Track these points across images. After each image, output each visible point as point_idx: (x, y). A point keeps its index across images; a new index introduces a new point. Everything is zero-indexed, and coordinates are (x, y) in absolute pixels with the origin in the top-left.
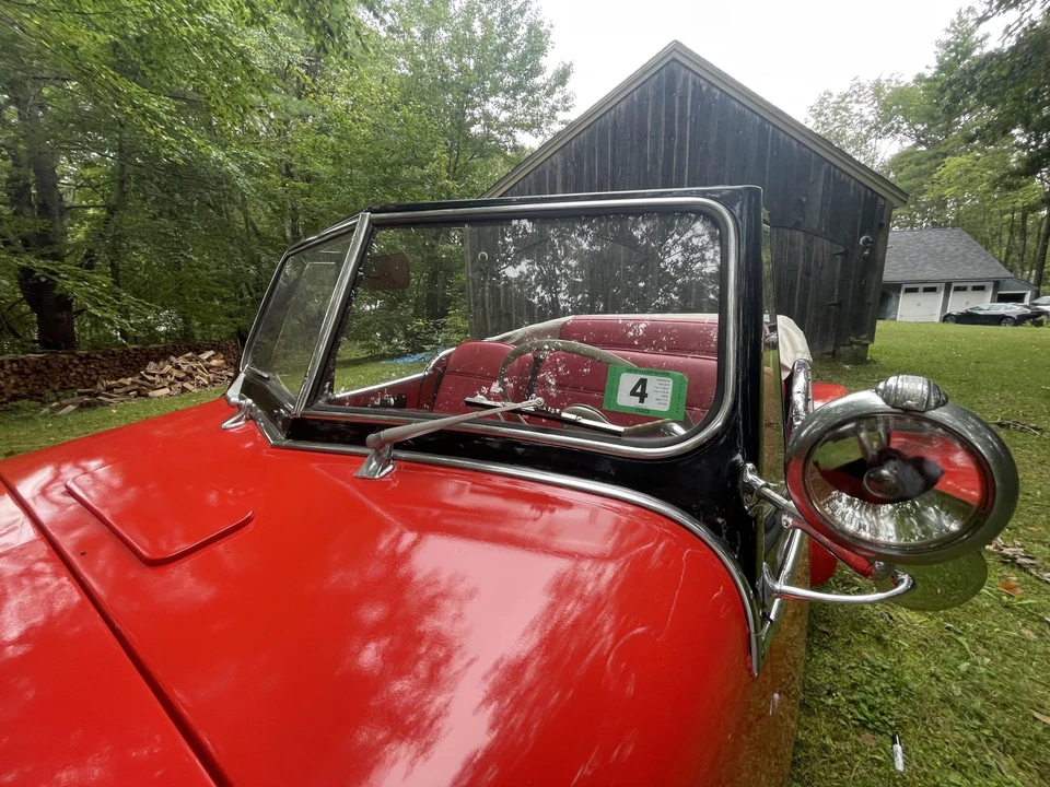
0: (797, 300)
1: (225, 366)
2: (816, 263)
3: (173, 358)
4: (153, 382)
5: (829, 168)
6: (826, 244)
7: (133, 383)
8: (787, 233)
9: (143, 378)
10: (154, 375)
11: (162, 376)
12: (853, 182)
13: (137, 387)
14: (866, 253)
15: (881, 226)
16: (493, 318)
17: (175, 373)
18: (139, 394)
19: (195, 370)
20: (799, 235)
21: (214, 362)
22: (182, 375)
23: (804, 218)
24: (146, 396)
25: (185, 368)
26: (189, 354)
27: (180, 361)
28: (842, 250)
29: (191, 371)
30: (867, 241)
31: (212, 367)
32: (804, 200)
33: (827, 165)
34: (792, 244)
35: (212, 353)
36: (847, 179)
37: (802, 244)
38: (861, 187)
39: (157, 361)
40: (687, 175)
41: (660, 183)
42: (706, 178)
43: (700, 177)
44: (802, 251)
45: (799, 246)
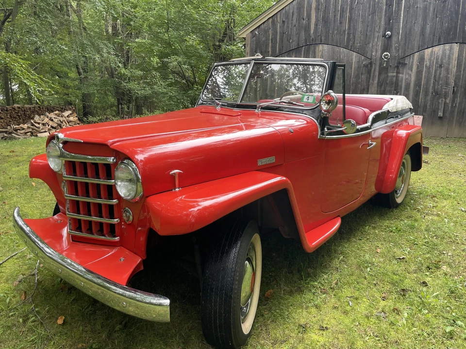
1: (79, 122)
3: (47, 114)
4: (39, 128)
7: (29, 128)
9: (33, 125)
10: (39, 123)
11: (43, 124)
13: (31, 130)
17: (51, 123)
18: (32, 134)
19: (62, 122)
21: (71, 119)
22: (55, 125)
24: (37, 136)
25: (56, 120)
26: (57, 112)
27: (52, 115)
29: (60, 123)
31: (71, 121)
35: (70, 112)
39: (39, 115)
40: (403, 5)
41: (384, 10)
42: (417, 7)
43: (413, 7)
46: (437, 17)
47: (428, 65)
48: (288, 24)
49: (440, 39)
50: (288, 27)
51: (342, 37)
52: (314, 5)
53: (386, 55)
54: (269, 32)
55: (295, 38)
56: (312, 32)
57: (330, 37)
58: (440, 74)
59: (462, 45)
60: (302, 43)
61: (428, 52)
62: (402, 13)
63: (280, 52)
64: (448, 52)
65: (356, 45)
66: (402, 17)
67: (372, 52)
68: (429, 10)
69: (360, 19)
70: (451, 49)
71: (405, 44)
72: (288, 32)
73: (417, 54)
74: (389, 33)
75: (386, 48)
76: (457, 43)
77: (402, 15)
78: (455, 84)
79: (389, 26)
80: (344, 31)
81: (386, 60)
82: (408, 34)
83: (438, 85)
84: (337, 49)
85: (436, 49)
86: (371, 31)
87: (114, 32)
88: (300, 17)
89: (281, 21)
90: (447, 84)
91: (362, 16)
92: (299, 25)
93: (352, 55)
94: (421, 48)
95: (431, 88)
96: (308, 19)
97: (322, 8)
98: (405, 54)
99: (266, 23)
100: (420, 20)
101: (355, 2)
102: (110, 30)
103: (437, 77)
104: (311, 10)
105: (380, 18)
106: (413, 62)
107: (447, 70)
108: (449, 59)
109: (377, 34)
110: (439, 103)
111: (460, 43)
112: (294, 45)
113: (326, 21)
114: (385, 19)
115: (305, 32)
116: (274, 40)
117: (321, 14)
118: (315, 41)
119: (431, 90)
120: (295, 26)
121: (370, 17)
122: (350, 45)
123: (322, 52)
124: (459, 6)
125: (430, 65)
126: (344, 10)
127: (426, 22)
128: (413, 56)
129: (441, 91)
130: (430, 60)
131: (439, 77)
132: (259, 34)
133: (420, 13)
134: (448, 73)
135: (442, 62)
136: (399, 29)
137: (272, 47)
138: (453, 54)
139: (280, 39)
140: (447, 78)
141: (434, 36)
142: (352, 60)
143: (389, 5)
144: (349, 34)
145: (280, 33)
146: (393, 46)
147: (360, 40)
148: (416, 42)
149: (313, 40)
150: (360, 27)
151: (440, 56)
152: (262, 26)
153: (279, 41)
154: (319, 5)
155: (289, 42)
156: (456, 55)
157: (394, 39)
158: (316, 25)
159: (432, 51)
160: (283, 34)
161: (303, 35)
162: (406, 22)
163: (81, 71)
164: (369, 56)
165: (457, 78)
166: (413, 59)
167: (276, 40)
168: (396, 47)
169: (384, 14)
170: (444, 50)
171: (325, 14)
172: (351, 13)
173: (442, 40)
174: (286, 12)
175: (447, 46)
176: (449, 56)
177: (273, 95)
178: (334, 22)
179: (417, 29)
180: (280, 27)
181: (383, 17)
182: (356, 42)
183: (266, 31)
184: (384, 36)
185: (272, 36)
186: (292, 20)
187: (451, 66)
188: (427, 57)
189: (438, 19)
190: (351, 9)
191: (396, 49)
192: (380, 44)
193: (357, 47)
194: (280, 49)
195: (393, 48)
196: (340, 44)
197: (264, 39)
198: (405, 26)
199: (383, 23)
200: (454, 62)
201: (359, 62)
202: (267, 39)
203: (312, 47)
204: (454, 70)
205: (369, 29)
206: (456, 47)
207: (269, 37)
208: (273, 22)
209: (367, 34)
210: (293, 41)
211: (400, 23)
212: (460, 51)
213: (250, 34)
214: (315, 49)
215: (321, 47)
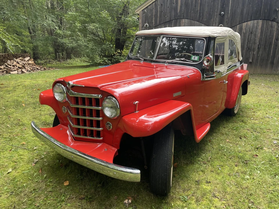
0: (272, 51)
1: (35, 64)
3: (15, 59)
4: (11, 68)
7: (4, 68)
8: (270, 23)
9: (7, 66)
10: (10, 65)
11: (13, 66)
13: (6, 70)
17: (18, 65)
18: (7, 72)
19: (25, 64)
20: (274, 23)
21: (30, 62)
22: (21, 66)
23: (277, 17)
24: (10, 73)
25: (21, 63)
26: (21, 58)
27: (18, 60)
29: (23, 65)
31: (30, 64)
32: (278, 9)
34: (272, 27)
35: (29, 58)
37: (276, 27)
39: (10, 60)
44: (275, 30)
45: (274, 28)
46: (250, 4)
47: (244, 32)
48: (164, 6)
49: (251, 17)
50: (164, 8)
51: (196, 15)
53: (221, 26)
54: (153, 10)
55: (169, 15)
56: (178, 11)
57: (189, 14)
58: (251, 37)
59: (264, 21)
60: (173, 18)
61: (244, 24)
62: (231, 1)
64: (256, 25)
66: (230, 4)
69: (207, 4)
70: (258, 23)
71: (232, 19)
72: (164, 11)
73: (238, 26)
74: (223, 13)
75: (221, 22)
76: (261, 20)
77: (231, 3)
78: (259, 43)
79: (223, 9)
80: (197, 11)
82: (234, 14)
83: (250, 44)
84: (193, 22)
85: (249, 23)
87: (52, 7)
88: (171, 2)
89: (160, 5)
90: (255, 43)
91: (208, 2)
92: (171, 7)
94: (241, 22)
95: (246, 45)
96: (176, 3)
98: (231, 25)
99: (151, 5)
100: (241, 5)
102: (49, 6)
103: (249, 39)
105: (218, 4)
106: (236, 30)
107: (255, 35)
108: (256, 29)
109: (216, 14)
110: (250, 54)
111: (263, 19)
112: (168, 19)
113: (186, 5)
114: (221, 5)
115: (174, 11)
116: (156, 16)
117: (184, 1)
118: (180, 17)
119: (246, 47)
120: (168, 7)
121: (212, 3)
122: (201, 19)
123: (184, 24)
125: (245, 32)
127: (244, 7)
128: (236, 27)
129: (252, 47)
130: (246, 29)
131: (251, 39)
132: (147, 12)
133: (241, 1)
134: (255, 37)
135: (252, 30)
136: (228, 10)
137: (155, 20)
138: (259, 26)
139: (159, 15)
140: (255, 40)
141: (248, 15)
144: (200, 13)
145: (160, 11)
147: (207, 17)
148: (238, 19)
149: (179, 16)
150: (206, 9)
151: (251, 27)
152: (149, 7)
153: (159, 16)
155: (165, 17)
156: (260, 27)
157: (226, 16)
158: (181, 7)
159: (247, 24)
160: (161, 12)
161: (173, 13)
162: (232, 6)
163: (31, 31)
165: (260, 40)
169: (220, 1)
170: (254, 24)
171: (186, 0)
172: (201, 0)
173: (253, 17)
175: (256, 21)
176: (256, 27)
178: (192, 6)
179: (239, 11)
180: (160, 8)
181: (220, 3)
182: (204, 18)
183: (151, 10)
184: (220, 14)
185: (155, 13)
186: (167, 4)
187: (257, 33)
188: (244, 27)
189: (251, 5)
191: (226, 22)
192: (217, 19)
193: (205, 21)
194: (159, 22)
195: (225, 22)
196: (195, 19)
197: (150, 15)
198: (232, 9)
199: (219, 7)
200: (259, 31)
202: (152, 15)
203: (178, 21)
204: (259, 35)
205: (211, 10)
206: (260, 22)
207: (153, 13)
208: (155, 4)
209: (210, 14)
210: (167, 16)
211: (229, 7)
212: (263, 24)
213: (142, 12)
214: (180, 22)
215: (183, 20)
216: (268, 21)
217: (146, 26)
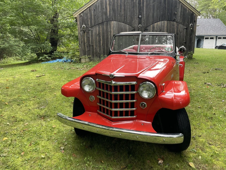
2: (179, 31)
5: (182, 5)
6: (182, 26)
8: (172, 22)
12: (188, 9)
14: (191, 29)
15: (195, 21)
16: (87, 47)
20: (175, 23)
23: (176, 18)
28: (186, 27)
30: (191, 25)
32: (176, 13)
33: (181, 4)
34: (173, 25)
36: (186, 8)
37: (176, 25)
38: (190, 10)
40: (145, 4)
41: (138, 6)
42: (150, 5)
43: (149, 5)
44: (176, 28)
45: (175, 26)
46: (158, 9)
47: (156, 30)
48: (97, 11)
49: (160, 19)
50: (97, 12)
51: (121, 18)
52: (108, 3)
53: (140, 26)
54: (88, 14)
55: (101, 18)
56: (108, 15)
57: (116, 18)
59: (168, 21)
60: (104, 20)
61: (156, 24)
62: (145, 7)
63: (94, 24)
64: (163, 24)
65: (127, 21)
67: (134, 24)
68: (155, 6)
69: (128, 10)
70: (164, 23)
71: (147, 21)
72: (97, 15)
73: (151, 25)
74: (140, 16)
75: (140, 23)
76: (166, 20)
77: (145, 9)
79: (140, 13)
80: (122, 15)
81: (140, 28)
82: (148, 17)
84: (120, 23)
85: (159, 23)
86: (133, 15)
88: (102, 8)
89: (94, 10)
91: (129, 8)
92: (102, 12)
93: (126, 26)
94: (153, 23)
96: (106, 9)
97: (112, 4)
98: (147, 25)
99: (86, 10)
100: (152, 10)
101: (125, 2)
104: (107, 5)
105: (136, 10)
106: (150, 29)
108: (164, 27)
109: (135, 17)
111: (167, 20)
112: (100, 21)
113: (114, 10)
114: (138, 10)
115: (105, 15)
116: (91, 18)
117: (111, 7)
118: (110, 20)
120: (100, 12)
121: (132, 9)
122: (125, 21)
123: (114, 25)
124: (166, 5)
125: (157, 30)
126: (121, 6)
127: (154, 12)
128: (150, 26)
130: (157, 28)
132: (83, 15)
133: (152, 7)
135: (161, 28)
136: (144, 15)
137: (90, 22)
138: (165, 25)
139: (94, 18)
141: (157, 17)
142: (126, 28)
143: (139, 4)
144: (124, 16)
145: (94, 15)
146: (142, 22)
147: (129, 19)
148: (151, 20)
149: (109, 19)
150: (128, 14)
151: (160, 26)
152: (85, 11)
153: (94, 19)
154: (110, 3)
155: (98, 20)
156: (166, 25)
157: (143, 19)
158: (110, 12)
159: (157, 24)
160: (95, 16)
161: (104, 17)
162: (146, 12)
164: (133, 26)
166: (150, 27)
167: (92, 19)
168: (143, 22)
169: (138, 8)
170: (162, 23)
171: (113, 7)
172: (124, 7)
173: (161, 19)
174: (95, 5)
175: (163, 22)
176: (163, 26)
177: (93, 45)
178: (118, 11)
179: (151, 15)
180: (93, 12)
181: (138, 9)
182: (127, 20)
183: (87, 14)
184: (139, 17)
185: (90, 16)
186: (98, 9)
187: (164, 30)
188: (155, 27)
189: (158, 10)
190: (124, 5)
191: (143, 23)
192: (137, 21)
193: (128, 22)
195: (142, 23)
196: (121, 21)
197: (86, 18)
198: (146, 14)
199: (138, 12)
200: (166, 29)
201: (129, 29)
202: (88, 18)
203: (109, 22)
205: (132, 14)
206: (166, 22)
207: (88, 17)
208: (90, 10)
209: (131, 17)
210: (100, 19)
211: (144, 12)
212: (167, 24)
213: (79, 15)
214: (110, 23)
215: (113, 22)
216: (170, 21)
217: (84, 27)
